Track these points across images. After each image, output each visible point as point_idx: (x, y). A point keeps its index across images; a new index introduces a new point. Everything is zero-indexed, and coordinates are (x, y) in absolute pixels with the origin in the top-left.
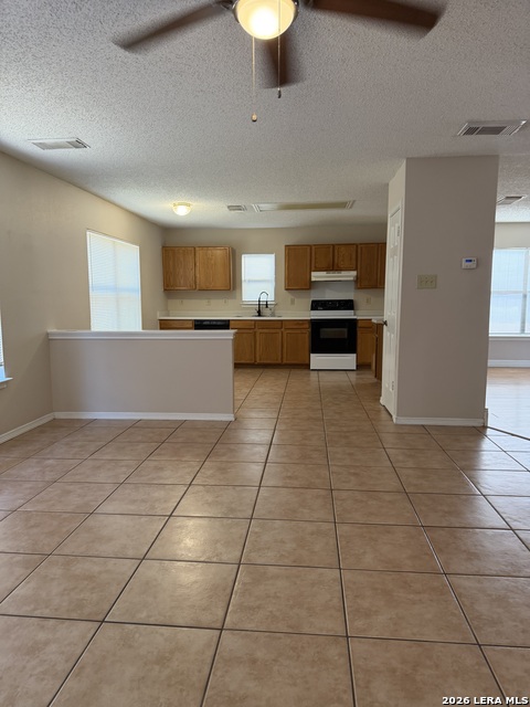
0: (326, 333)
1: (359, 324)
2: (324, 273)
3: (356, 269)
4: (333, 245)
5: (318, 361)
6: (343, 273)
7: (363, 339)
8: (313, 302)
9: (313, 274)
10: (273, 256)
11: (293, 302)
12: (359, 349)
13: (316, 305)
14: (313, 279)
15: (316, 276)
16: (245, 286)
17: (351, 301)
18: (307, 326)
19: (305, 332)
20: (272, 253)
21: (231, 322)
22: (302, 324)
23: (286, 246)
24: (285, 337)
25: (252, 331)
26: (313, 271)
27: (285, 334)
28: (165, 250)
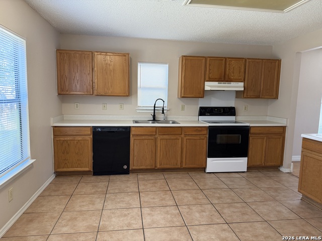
1: (252, 131)
2: (216, 84)
3: (244, 81)
4: (226, 58)
5: (214, 164)
6: (233, 84)
7: (254, 144)
8: (201, 108)
9: (206, 83)
11: (183, 109)
12: (250, 153)
13: (204, 111)
14: (207, 88)
15: (209, 86)
16: (140, 93)
17: (233, 108)
18: (205, 132)
19: (203, 138)
20: (166, 63)
21: (133, 129)
22: (201, 131)
23: (183, 56)
24: (185, 142)
25: (153, 138)
26: (207, 81)
27: (185, 140)
28: (61, 53)
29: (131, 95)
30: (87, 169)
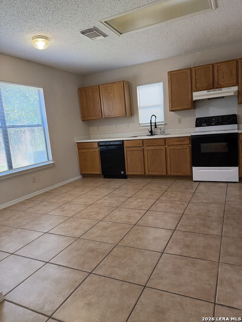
0: (206, 148)
1: (241, 139)
2: (205, 92)
3: (237, 85)
4: (213, 65)
5: (200, 173)
8: (197, 119)
9: (195, 94)
10: (161, 84)
11: (180, 121)
13: (200, 122)
14: (195, 99)
15: (198, 95)
16: (141, 112)
18: (188, 142)
19: (186, 147)
20: (160, 82)
21: (125, 142)
22: (184, 141)
23: (169, 72)
24: (168, 152)
25: (141, 149)
26: (195, 91)
27: (168, 150)
28: (80, 91)
29: (134, 115)
30: (98, 173)
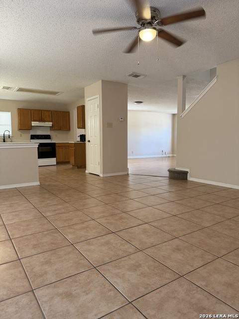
1: (57, 145)
2: (38, 123)
3: (52, 122)
4: (41, 110)
6: (46, 123)
7: (59, 151)
8: (31, 135)
12: (57, 155)
14: (33, 125)
15: (34, 124)
17: (49, 135)
20: (9, 112)
23: (18, 109)
26: (33, 121)
